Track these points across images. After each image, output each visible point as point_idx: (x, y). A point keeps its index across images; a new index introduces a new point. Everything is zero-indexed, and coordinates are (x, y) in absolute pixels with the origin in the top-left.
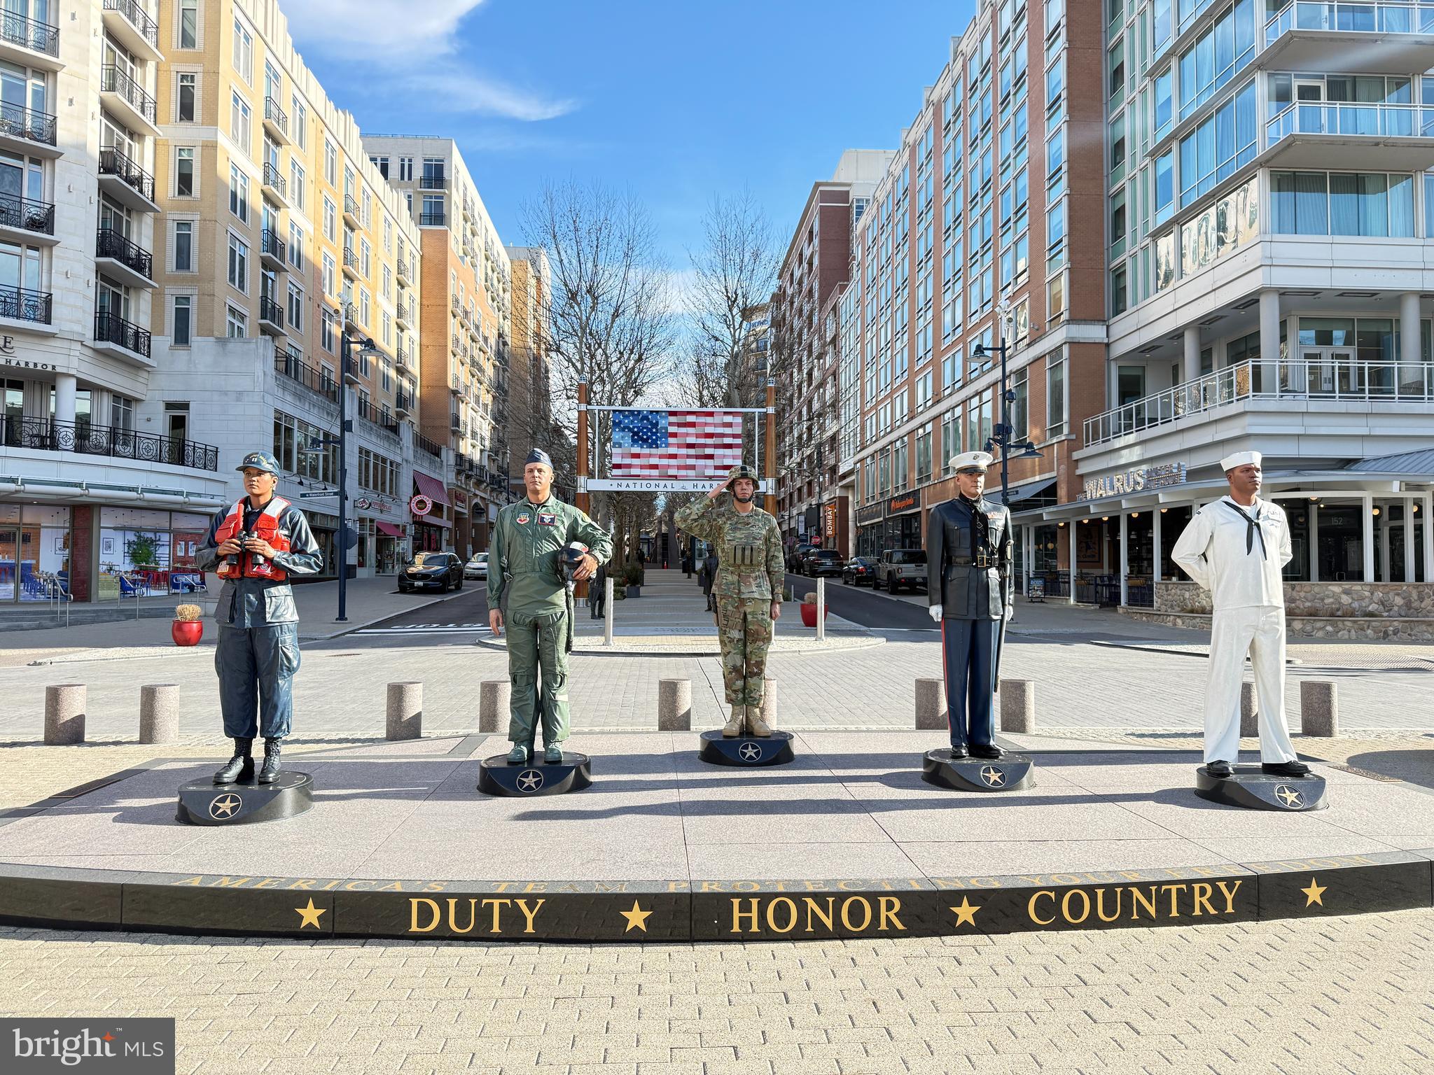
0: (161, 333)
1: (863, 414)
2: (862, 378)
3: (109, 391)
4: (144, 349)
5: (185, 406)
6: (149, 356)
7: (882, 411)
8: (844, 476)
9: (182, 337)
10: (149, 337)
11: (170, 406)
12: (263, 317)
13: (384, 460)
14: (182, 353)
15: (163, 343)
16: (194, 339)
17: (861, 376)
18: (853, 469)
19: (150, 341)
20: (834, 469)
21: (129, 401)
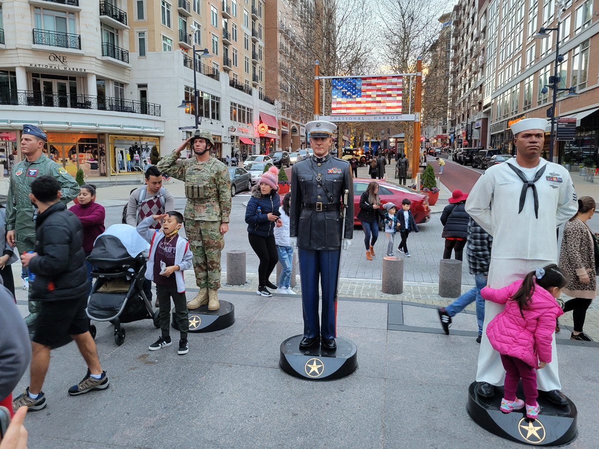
0: (134, 51)
1: (497, 71)
2: (498, 51)
3: (112, 80)
4: (126, 59)
5: (146, 86)
6: (128, 63)
7: (507, 69)
8: (486, 107)
9: (142, 53)
10: (128, 53)
11: (140, 86)
12: (181, 40)
13: (244, 108)
14: (142, 60)
15: (134, 55)
16: (147, 53)
17: (497, 50)
18: (491, 103)
19: (128, 55)
20: (480, 103)
21: (122, 85)
